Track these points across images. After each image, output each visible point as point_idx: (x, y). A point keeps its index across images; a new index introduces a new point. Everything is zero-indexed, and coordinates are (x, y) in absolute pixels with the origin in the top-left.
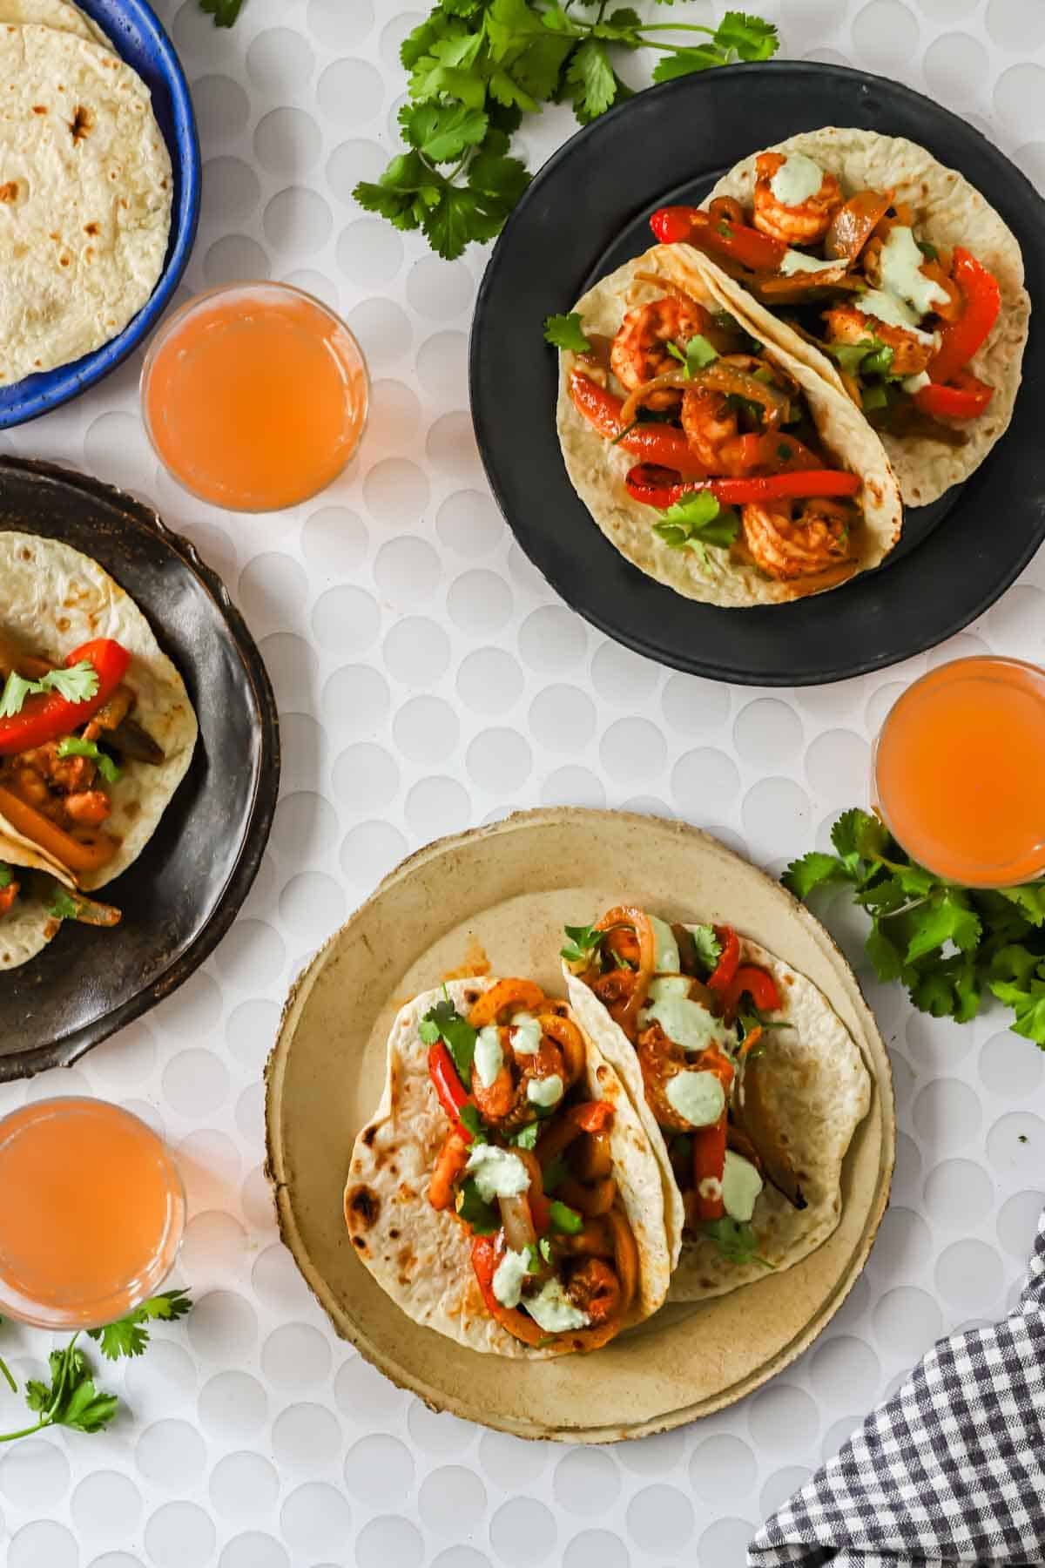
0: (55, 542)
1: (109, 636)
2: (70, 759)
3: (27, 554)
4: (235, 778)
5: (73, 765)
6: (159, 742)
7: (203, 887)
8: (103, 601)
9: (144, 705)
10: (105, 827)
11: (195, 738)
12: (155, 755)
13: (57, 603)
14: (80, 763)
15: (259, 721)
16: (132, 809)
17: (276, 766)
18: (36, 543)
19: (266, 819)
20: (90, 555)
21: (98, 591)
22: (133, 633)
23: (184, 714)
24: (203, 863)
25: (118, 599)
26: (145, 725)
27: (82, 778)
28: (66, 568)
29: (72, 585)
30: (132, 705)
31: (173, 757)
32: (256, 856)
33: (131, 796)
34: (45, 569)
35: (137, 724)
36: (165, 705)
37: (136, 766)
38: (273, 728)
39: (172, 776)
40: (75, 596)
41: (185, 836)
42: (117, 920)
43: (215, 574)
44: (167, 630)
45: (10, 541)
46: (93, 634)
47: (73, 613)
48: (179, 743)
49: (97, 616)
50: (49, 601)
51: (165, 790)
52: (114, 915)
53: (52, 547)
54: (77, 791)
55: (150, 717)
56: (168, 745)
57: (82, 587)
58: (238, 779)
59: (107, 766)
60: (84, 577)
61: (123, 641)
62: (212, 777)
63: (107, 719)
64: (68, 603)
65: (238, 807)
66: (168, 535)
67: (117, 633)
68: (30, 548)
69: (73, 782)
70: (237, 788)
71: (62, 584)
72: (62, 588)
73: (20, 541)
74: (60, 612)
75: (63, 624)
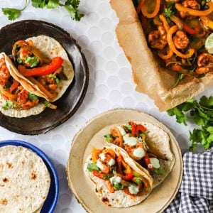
0: (52, 38)
1: (60, 56)
2: (50, 78)
4: (80, 84)
7: (73, 104)
8: (59, 50)
9: (65, 69)
10: (56, 91)
11: (73, 76)
12: (66, 79)
14: (52, 79)
16: (61, 88)
18: (48, 38)
19: (85, 92)
20: (58, 41)
21: (58, 48)
22: (64, 56)
23: (72, 72)
24: (73, 99)
25: (62, 50)
28: (53, 43)
29: (54, 46)
30: (63, 69)
31: (69, 79)
32: (83, 99)
33: (61, 86)
34: (49, 43)
35: (63, 73)
36: (69, 70)
37: (62, 80)
39: (69, 83)
40: (54, 48)
41: (70, 94)
43: (80, 47)
44: (71, 56)
46: (57, 55)
47: (54, 51)
48: (71, 77)
49: (58, 52)
50: (50, 48)
51: (67, 85)
52: (56, 107)
54: (51, 84)
55: (66, 72)
56: (68, 77)
57: (56, 47)
59: (57, 80)
60: (56, 45)
62: (76, 83)
63: (58, 71)
65: (80, 90)
69: (51, 82)
71: (52, 45)
72: (52, 47)
73: (45, 37)
74: (51, 51)
75: (52, 53)
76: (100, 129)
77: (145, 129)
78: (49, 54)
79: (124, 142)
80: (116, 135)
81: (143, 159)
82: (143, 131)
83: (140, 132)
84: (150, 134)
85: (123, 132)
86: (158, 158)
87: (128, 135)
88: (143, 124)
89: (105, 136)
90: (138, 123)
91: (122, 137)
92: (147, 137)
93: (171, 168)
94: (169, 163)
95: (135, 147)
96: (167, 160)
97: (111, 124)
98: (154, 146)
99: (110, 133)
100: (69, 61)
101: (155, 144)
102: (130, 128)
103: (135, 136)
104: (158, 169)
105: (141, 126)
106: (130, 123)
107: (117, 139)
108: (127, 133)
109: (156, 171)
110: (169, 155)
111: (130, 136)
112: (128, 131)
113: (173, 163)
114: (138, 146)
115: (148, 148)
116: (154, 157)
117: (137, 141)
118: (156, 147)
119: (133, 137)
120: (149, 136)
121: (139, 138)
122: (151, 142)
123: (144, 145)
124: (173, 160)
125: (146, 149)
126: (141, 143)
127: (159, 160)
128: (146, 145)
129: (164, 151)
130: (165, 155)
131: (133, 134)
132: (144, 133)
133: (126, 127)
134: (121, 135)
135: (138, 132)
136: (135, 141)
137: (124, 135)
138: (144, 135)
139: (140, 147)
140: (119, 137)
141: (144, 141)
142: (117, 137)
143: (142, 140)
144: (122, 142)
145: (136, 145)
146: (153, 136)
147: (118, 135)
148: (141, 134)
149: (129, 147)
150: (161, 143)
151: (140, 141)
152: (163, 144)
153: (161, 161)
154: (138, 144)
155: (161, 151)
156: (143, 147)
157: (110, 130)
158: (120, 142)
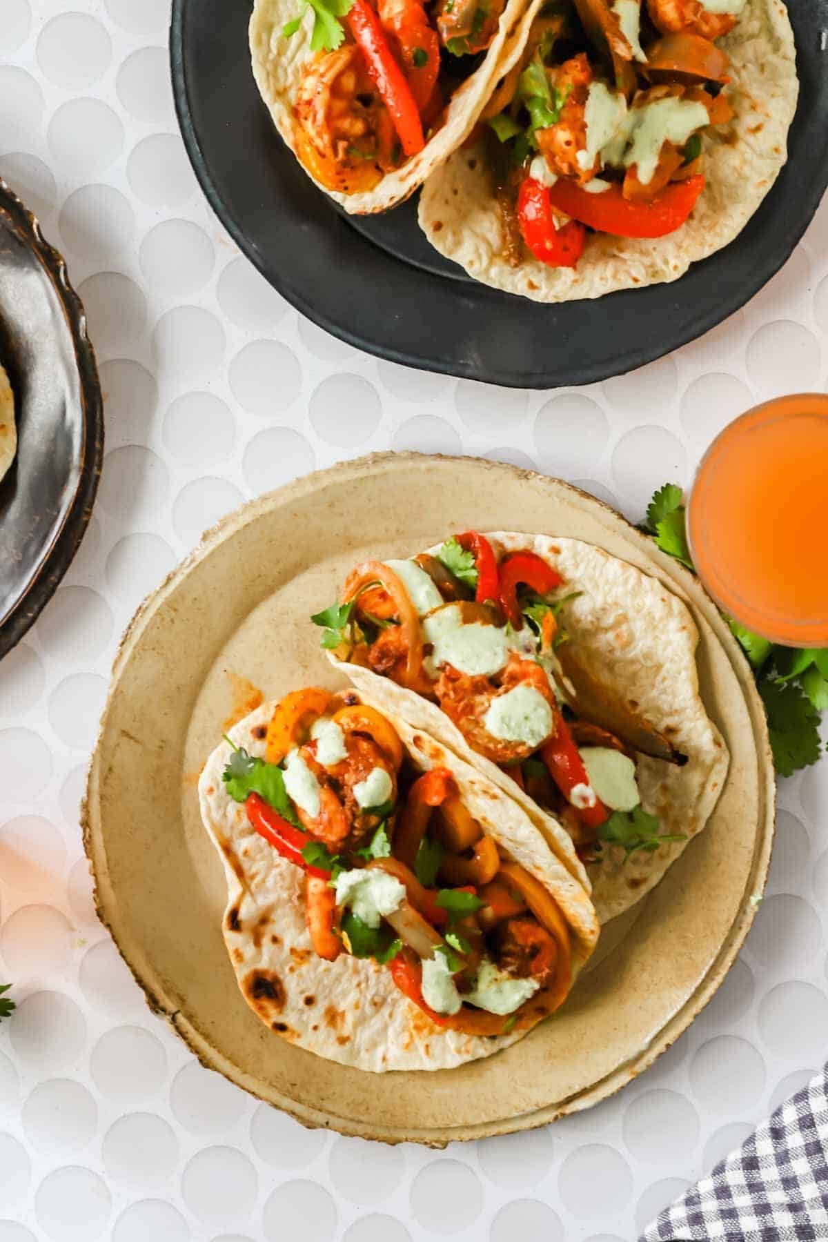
77: (555, 580)
79: (428, 650)
80: (383, 609)
81: (540, 754)
82: (539, 586)
83: (526, 596)
84: (582, 610)
85: (424, 593)
86: (631, 749)
87: (453, 611)
88: (541, 546)
89: (321, 620)
90: (512, 540)
91: (420, 621)
92: (564, 622)
93: (706, 808)
94: (693, 779)
95: (494, 683)
96: (681, 759)
97: (350, 544)
98: (605, 678)
99: (344, 597)
101: (611, 666)
102: (466, 567)
103: (499, 619)
104: (630, 816)
105: (528, 556)
106: (466, 543)
107: (390, 637)
108: (448, 597)
109: (618, 828)
110: (697, 735)
111: (467, 620)
112: (454, 590)
113: (718, 777)
114: (514, 679)
115: (573, 692)
116: (608, 745)
117: (510, 650)
118: (621, 683)
119: (486, 622)
120: (579, 621)
121: (518, 628)
122: (593, 655)
123: (547, 670)
124: (716, 760)
125: (561, 698)
126: (528, 662)
127: (636, 763)
128: (560, 670)
129: (666, 707)
130: (671, 731)
131: (487, 607)
132: (550, 598)
133: (443, 564)
134: (413, 610)
135: (512, 594)
136: (500, 650)
137: (433, 612)
138: (551, 616)
139: (529, 685)
140: (404, 626)
141: (547, 650)
142: (391, 621)
143: (538, 639)
144: (419, 649)
145: (502, 671)
146: (598, 619)
147: (395, 608)
148: (531, 605)
149: (458, 683)
150: (649, 663)
151: (528, 651)
152: (659, 667)
153: (648, 767)
154: (513, 667)
155: (646, 711)
156: (543, 685)
157: (348, 582)
158: (406, 650)
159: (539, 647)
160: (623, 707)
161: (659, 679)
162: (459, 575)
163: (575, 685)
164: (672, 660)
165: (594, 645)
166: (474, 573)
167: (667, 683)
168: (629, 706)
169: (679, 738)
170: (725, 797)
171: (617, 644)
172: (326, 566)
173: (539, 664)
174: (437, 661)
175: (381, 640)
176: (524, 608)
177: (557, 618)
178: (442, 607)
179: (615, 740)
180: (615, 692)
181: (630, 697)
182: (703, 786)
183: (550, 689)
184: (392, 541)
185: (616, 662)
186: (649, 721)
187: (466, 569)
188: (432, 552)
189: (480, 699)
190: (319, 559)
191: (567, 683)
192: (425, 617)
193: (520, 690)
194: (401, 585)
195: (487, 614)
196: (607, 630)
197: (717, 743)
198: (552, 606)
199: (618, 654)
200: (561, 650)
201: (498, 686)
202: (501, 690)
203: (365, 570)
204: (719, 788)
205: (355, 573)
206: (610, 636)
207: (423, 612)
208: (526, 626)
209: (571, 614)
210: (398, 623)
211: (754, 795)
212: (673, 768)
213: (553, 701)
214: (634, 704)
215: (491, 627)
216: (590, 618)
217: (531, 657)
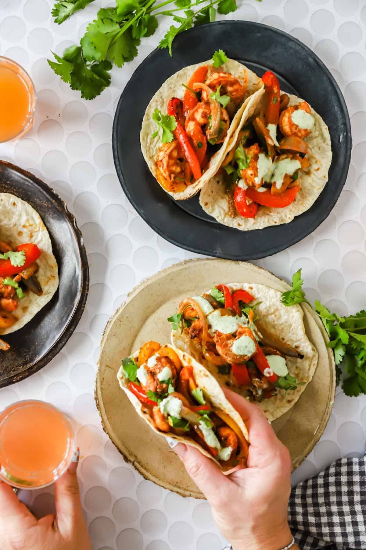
0: (26, 203)
1: (35, 243)
2: (6, 286)
3: (14, 204)
4: (66, 309)
5: (7, 288)
6: (42, 287)
8: (37, 229)
9: (41, 271)
10: (14, 313)
11: (56, 289)
12: (39, 291)
13: (20, 225)
14: (10, 288)
15: (81, 290)
16: (25, 309)
17: (82, 309)
18: (19, 201)
19: (73, 327)
20: (37, 211)
21: (36, 225)
22: (45, 244)
23: (55, 279)
24: (46, 336)
25: (43, 230)
26: (39, 279)
27: (9, 294)
28: (27, 214)
29: (28, 220)
30: (37, 271)
31: (46, 294)
32: (66, 340)
33: (26, 305)
34: (19, 212)
35: (36, 278)
36: (49, 274)
37: (31, 294)
38: (86, 295)
39: (42, 301)
40: (27, 225)
41: (42, 324)
42: (7, 349)
43: (80, 232)
44: (57, 247)
45: (10, 198)
46: (30, 240)
47: (25, 230)
48: (50, 289)
49: (33, 234)
50: (18, 223)
51: (39, 305)
52: (7, 347)
53: (24, 204)
54: (6, 298)
55: (41, 277)
56: (45, 288)
57: (31, 222)
58: (67, 309)
59: (19, 291)
60: (33, 218)
61: (40, 246)
62: (58, 306)
63: (25, 275)
64: (24, 226)
65: (64, 319)
66: (67, 213)
67: (39, 242)
68: (16, 203)
69: (5, 295)
70: (66, 312)
71: (24, 219)
72: (23, 220)
73: (13, 198)
74: (20, 229)
75: (20, 233)
76: (159, 306)
77: (251, 298)
78: (15, 234)
79: (210, 327)
80: (193, 314)
81: (252, 359)
82: (247, 301)
83: (242, 305)
84: (262, 308)
85: (206, 307)
86: (284, 355)
87: (217, 312)
88: (246, 287)
89: (171, 320)
90: (235, 286)
91: (206, 317)
92: (256, 313)
93: (311, 373)
94: (306, 363)
95: (234, 336)
96: (301, 356)
97: (180, 293)
98: (272, 331)
99: (179, 312)
100: (53, 257)
101: (274, 327)
102: (221, 297)
103: (234, 313)
104: (285, 378)
105: (242, 291)
106: (220, 288)
107: (195, 323)
108: (215, 308)
109: (282, 383)
110: (306, 348)
111: (222, 315)
112: (217, 305)
113: (315, 362)
114: (241, 334)
115: (262, 337)
116: (276, 354)
117: (238, 324)
118: (278, 333)
119: (229, 315)
120: (261, 312)
121: (240, 316)
122: (267, 324)
123: (252, 330)
124: (314, 356)
125: (257, 339)
126: (245, 328)
127: (286, 359)
128: (256, 330)
129: (294, 339)
130: (297, 347)
131: (229, 310)
132: (251, 305)
133: (212, 297)
134: (203, 313)
135: (237, 305)
136: (235, 324)
137: (210, 313)
138: (251, 311)
139: (246, 335)
140: (201, 319)
141: (251, 323)
142: (196, 318)
143: (248, 319)
144: (206, 327)
145: (236, 331)
146: (268, 310)
147: (197, 313)
148: (244, 308)
149: (221, 337)
150: (287, 324)
151: (245, 324)
152: (291, 325)
153: (290, 361)
154: (240, 330)
155: (288, 341)
156: (251, 334)
157: (180, 306)
158: (202, 328)
159: (248, 322)
160: (280, 341)
161: (291, 329)
162: (218, 300)
163: (262, 335)
164: (295, 323)
165: (268, 320)
166: (223, 299)
167: (294, 330)
168: (281, 340)
169: (300, 350)
170: (318, 369)
171: (275, 319)
172: (171, 301)
173: (249, 328)
174: (213, 330)
175: (193, 325)
176: (242, 309)
177: (254, 312)
178: (214, 311)
179: (278, 352)
180: (276, 336)
181: (281, 337)
182: (310, 365)
183: (253, 336)
184: (194, 290)
185: (276, 325)
186: (289, 345)
187: (220, 297)
188: (208, 293)
189: (229, 342)
190: (169, 299)
191: (259, 334)
192: (208, 315)
193: (243, 337)
194: (198, 305)
195: (230, 312)
196: (271, 314)
197: (313, 350)
198: (252, 308)
199: (276, 322)
200: (256, 323)
201: (235, 337)
202: (237, 338)
203: (185, 301)
204: (316, 365)
205: (182, 303)
206: (273, 316)
207: (208, 313)
208: (243, 315)
209: (258, 310)
210: (198, 318)
211: (328, 366)
212: (299, 360)
213: (255, 340)
214: (283, 339)
215: (231, 316)
216: (265, 311)
217: (246, 326)
